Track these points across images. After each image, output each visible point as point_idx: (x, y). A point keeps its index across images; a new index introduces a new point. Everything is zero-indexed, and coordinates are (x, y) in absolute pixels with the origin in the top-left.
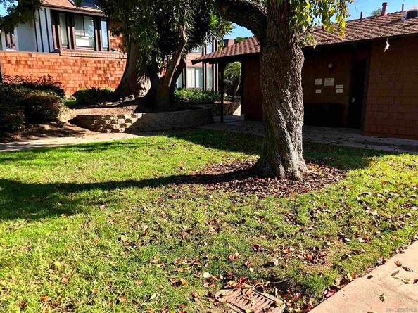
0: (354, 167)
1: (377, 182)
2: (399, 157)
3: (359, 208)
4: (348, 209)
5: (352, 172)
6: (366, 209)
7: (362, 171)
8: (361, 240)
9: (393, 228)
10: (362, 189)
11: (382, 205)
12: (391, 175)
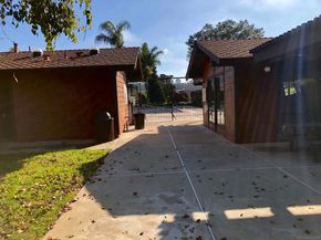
0: (10, 171)
1: (30, 178)
2: (45, 156)
3: (16, 204)
4: (7, 209)
5: (8, 176)
6: (22, 204)
7: (17, 173)
8: (20, 231)
9: (44, 212)
10: (18, 188)
11: (35, 196)
12: (40, 170)
